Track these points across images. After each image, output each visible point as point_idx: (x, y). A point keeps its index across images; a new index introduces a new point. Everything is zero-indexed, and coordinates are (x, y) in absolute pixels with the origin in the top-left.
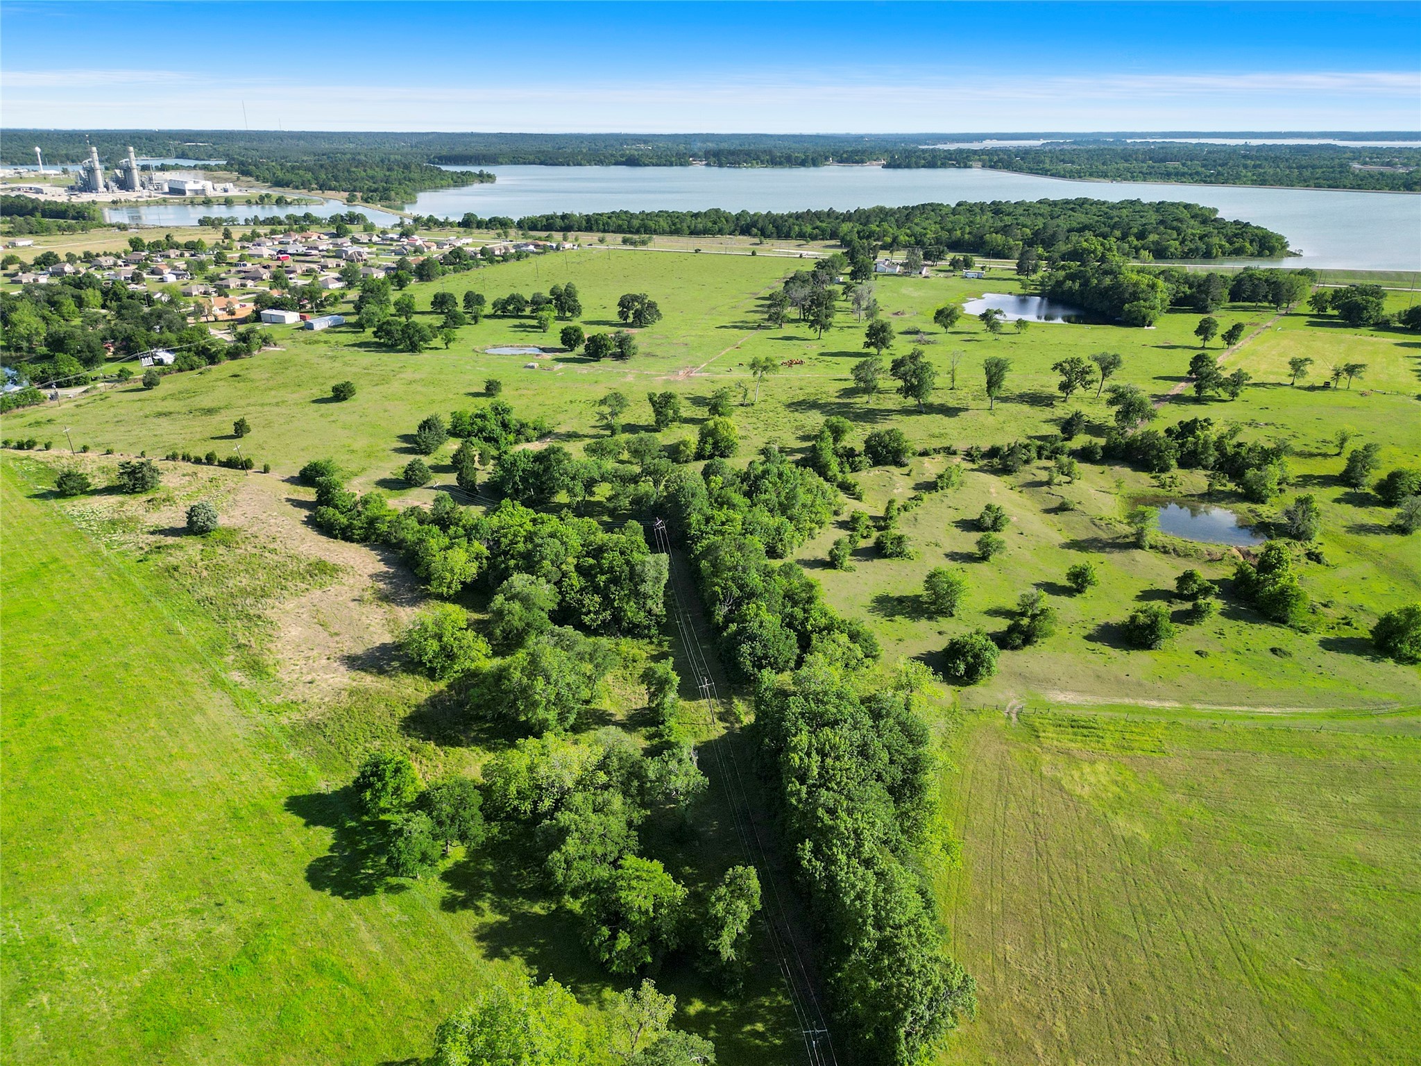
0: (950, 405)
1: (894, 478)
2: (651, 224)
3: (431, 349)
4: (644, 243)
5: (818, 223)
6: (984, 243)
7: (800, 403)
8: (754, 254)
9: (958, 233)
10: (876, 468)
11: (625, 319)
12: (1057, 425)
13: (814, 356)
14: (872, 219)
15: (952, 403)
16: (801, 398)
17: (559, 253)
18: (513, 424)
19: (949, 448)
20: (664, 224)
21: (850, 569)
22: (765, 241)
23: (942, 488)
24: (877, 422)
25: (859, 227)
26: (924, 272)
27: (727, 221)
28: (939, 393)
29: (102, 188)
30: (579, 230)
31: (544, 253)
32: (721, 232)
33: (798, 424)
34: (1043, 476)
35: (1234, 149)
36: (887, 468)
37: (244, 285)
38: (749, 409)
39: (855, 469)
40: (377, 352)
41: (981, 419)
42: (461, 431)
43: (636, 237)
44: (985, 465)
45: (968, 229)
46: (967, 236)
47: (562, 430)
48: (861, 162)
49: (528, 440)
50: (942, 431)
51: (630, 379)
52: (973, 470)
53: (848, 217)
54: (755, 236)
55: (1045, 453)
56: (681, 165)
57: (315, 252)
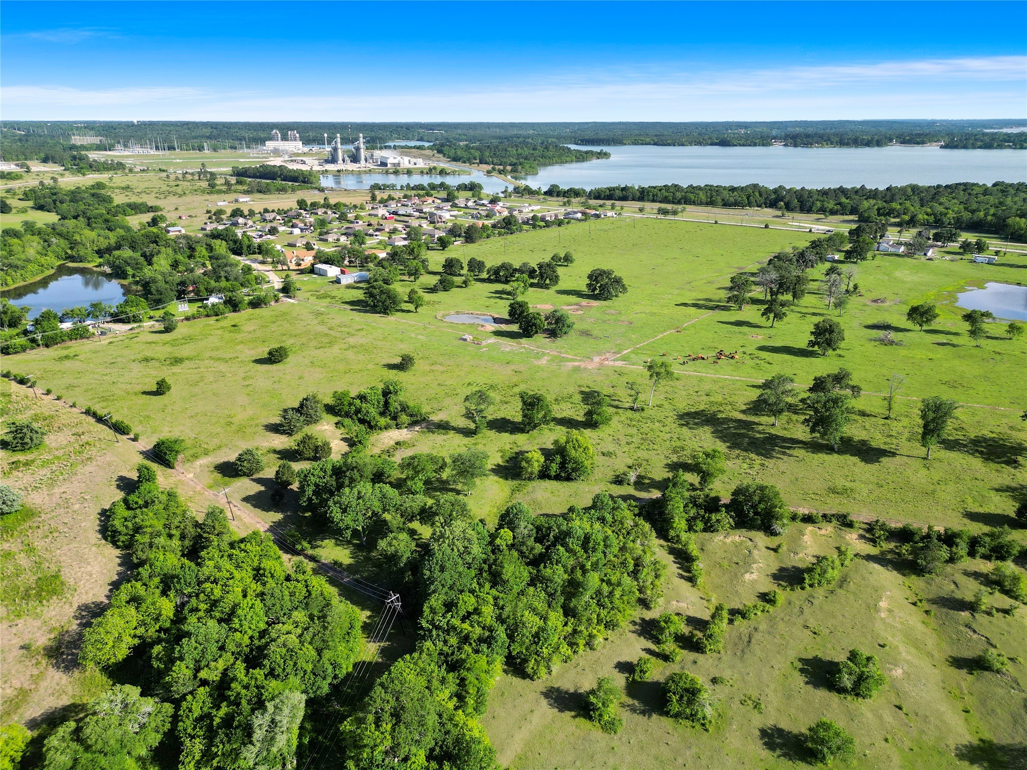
0: (874, 444)
1: (755, 552)
2: (692, 196)
3: (403, 311)
4: (675, 213)
5: (844, 200)
6: (1007, 225)
7: (695, 415)
8: (767, 227)
9: (982, 214)
10: (738, 532)
11: (594, 290)
12: (1014, 498)
13: (751, 349)
14: (897, 197)
15: (878, 441)
16: (702, 407)
17: (599, 220)
18: (394, 406)
19: (845, 516)
20: (702, 196)
21: (610, 727)
22: (787, 214)
23: (811, 586)
24: (771, 457)
25: (881, 204)
26: (929, 254)
27: (761, 195)
28: (868, 422)
29: (340, 161)
30: (633, 200)
31: (585, 220)
32: (750, 205)
33: (679, 444)
34: (969, 589)
36: (754, 534)
37: (338, 240)
38: (637, 415)
39: (709, 528)
40: (360, 311)
41: (909, 472)
42: (340, 410)
43: (669, 207)
44: (891, 551)
45: (992, 211)
46: (989, 218)
47: (435, 418)
49: (398, 427)
50: (848, 485)
51: (544, 361)
52: (869, 558)
53: (874, 194)
54: (780, 209)
55: (982, 550)
56: (763, 145)
57: (416, 214)
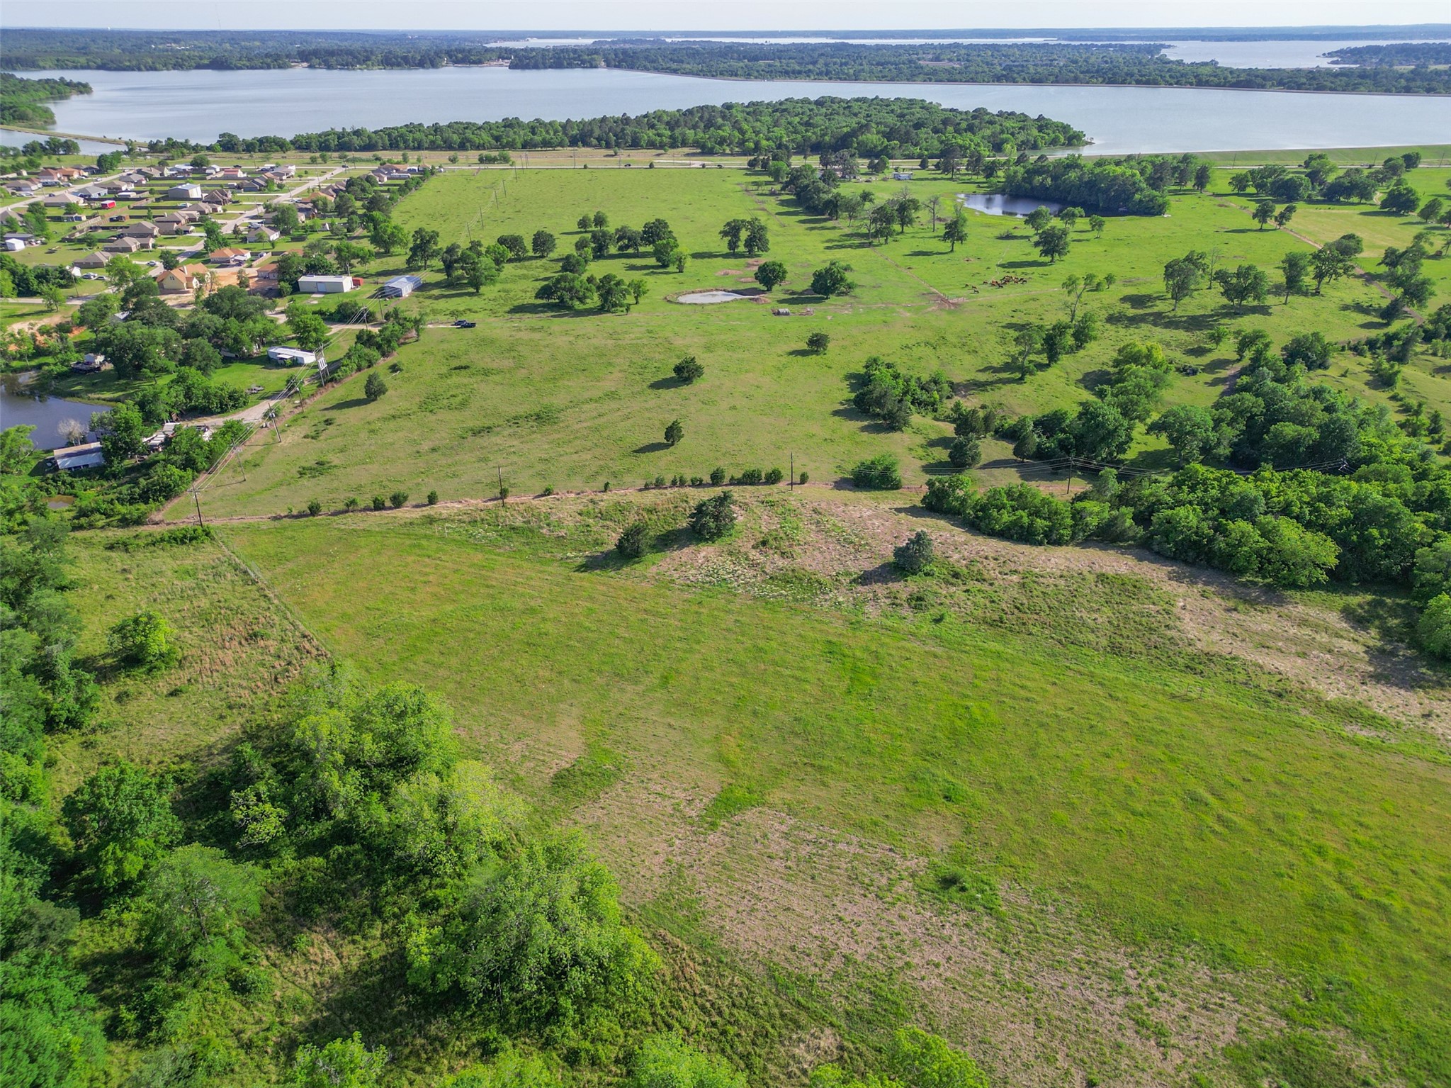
1: (1339, 380)
4: (504, 160)
8: (651, 166)
11: (734, 249)
35: (815, 47)
43: (496, 154)
48: (479, 62)
56: (280, 67)
57: (133, 195)
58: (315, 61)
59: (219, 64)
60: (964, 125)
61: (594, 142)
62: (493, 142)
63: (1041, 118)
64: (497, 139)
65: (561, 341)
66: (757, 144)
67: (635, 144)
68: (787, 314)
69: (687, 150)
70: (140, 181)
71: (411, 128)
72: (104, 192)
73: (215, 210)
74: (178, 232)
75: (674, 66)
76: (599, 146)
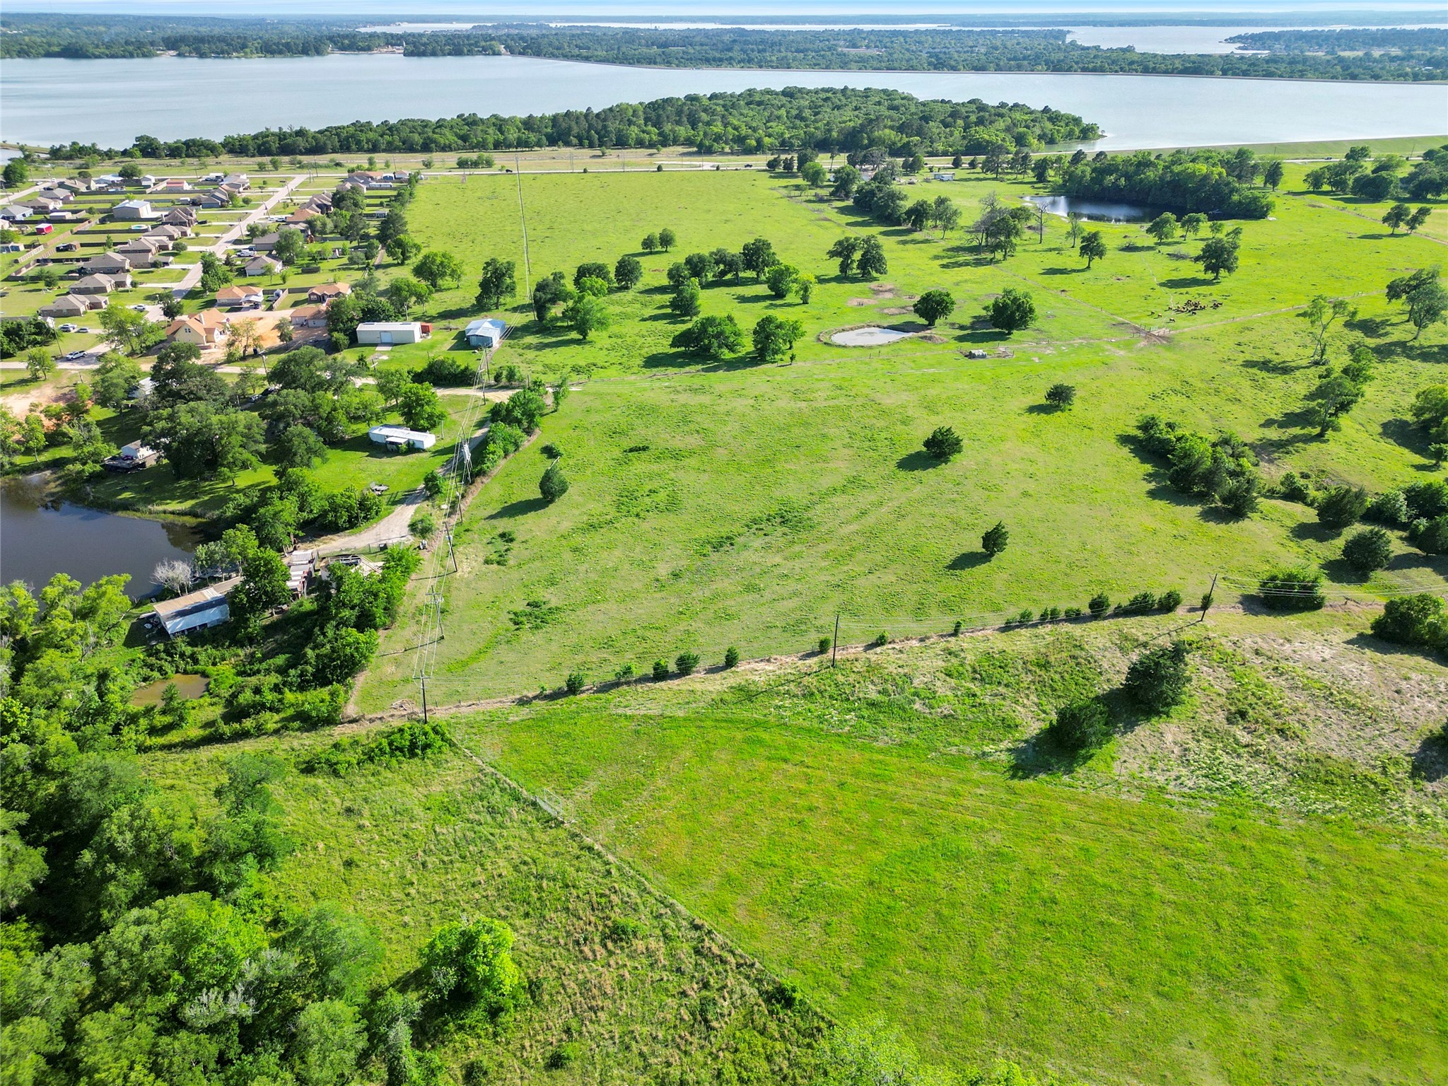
4: (488, 164)
8: (659, 169)
43: (473, 156)
48: (368, 49)
56: (144, 56)
57: (69, 216)
58: (184, 49)
59: (73, 52)
60: (973, 118)
61: (575, 141)
62: (460, 142)
63: (1046, 110)
64: (464, 138)
65: (742, 405)
66: (759, 141)
67: (621, 143)
68: (983, 357)
69: (681, 149)
70: (67, 197)
71: (360, 127)
72: (29, 212)
73: (184, 234)
74: (155, 265)
75: (584, 52)
76: (581, 145)
